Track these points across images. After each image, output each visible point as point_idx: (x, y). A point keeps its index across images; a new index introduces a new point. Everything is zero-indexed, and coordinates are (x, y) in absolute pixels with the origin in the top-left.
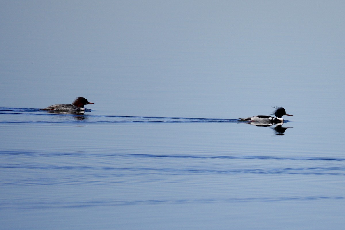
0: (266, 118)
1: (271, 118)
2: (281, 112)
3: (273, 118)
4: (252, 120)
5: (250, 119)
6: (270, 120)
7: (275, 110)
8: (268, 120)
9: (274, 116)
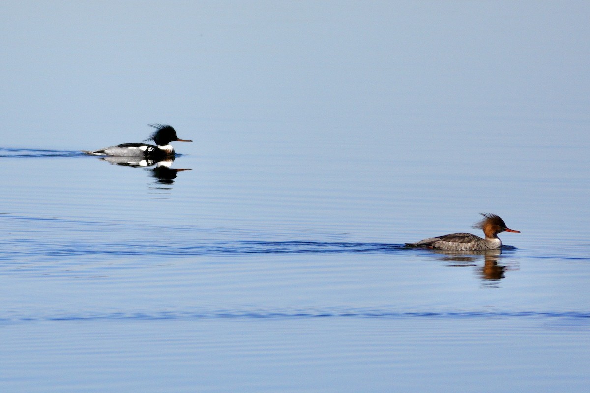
0: (135, 148)
1: (144, 148)
2: (166, 134)
3: (149, 146)
4: (107, 154)
5: (102, 152)
6: (141, 151)
7: (154, 130)
8: (138, 152)
9: (153, 143)
